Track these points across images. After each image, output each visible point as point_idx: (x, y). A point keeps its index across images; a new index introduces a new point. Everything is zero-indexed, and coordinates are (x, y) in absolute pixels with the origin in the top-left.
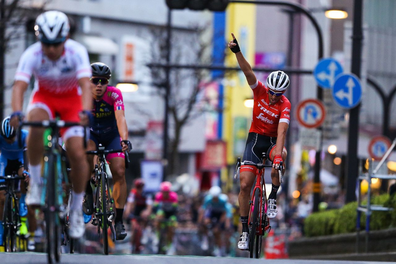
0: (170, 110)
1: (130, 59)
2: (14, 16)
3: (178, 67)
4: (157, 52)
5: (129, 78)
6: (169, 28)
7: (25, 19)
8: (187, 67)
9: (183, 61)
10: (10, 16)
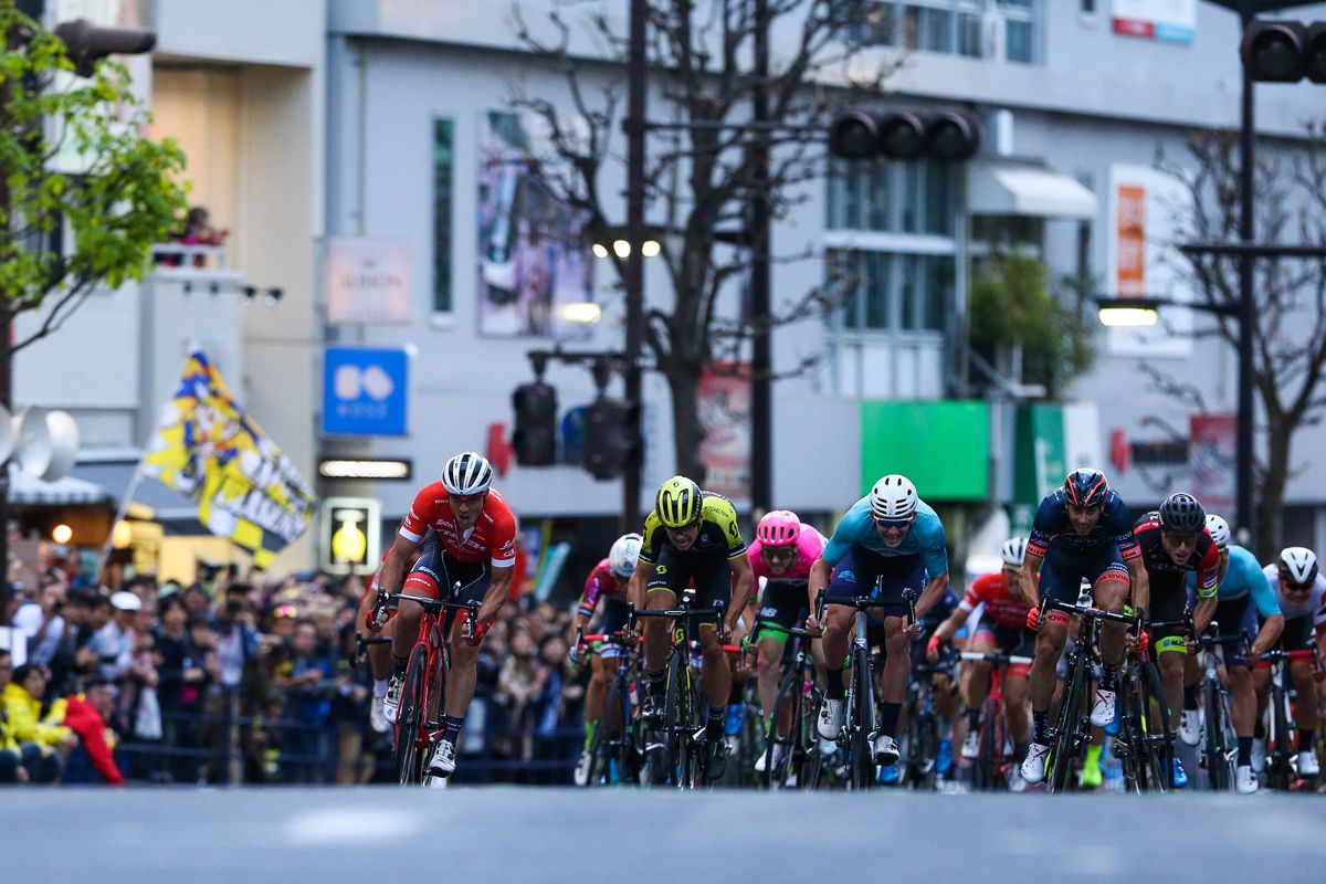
0: (1254, 380)
1: (1134, 232)
2: (794, 112)
3: (1275, 253)
4: (1212, 208)
5: (1131, 289)
6: (1246, 137)
7: (826, 119)
8: (1302, 252)
9: (1290, 236)
10: (783, 110)
